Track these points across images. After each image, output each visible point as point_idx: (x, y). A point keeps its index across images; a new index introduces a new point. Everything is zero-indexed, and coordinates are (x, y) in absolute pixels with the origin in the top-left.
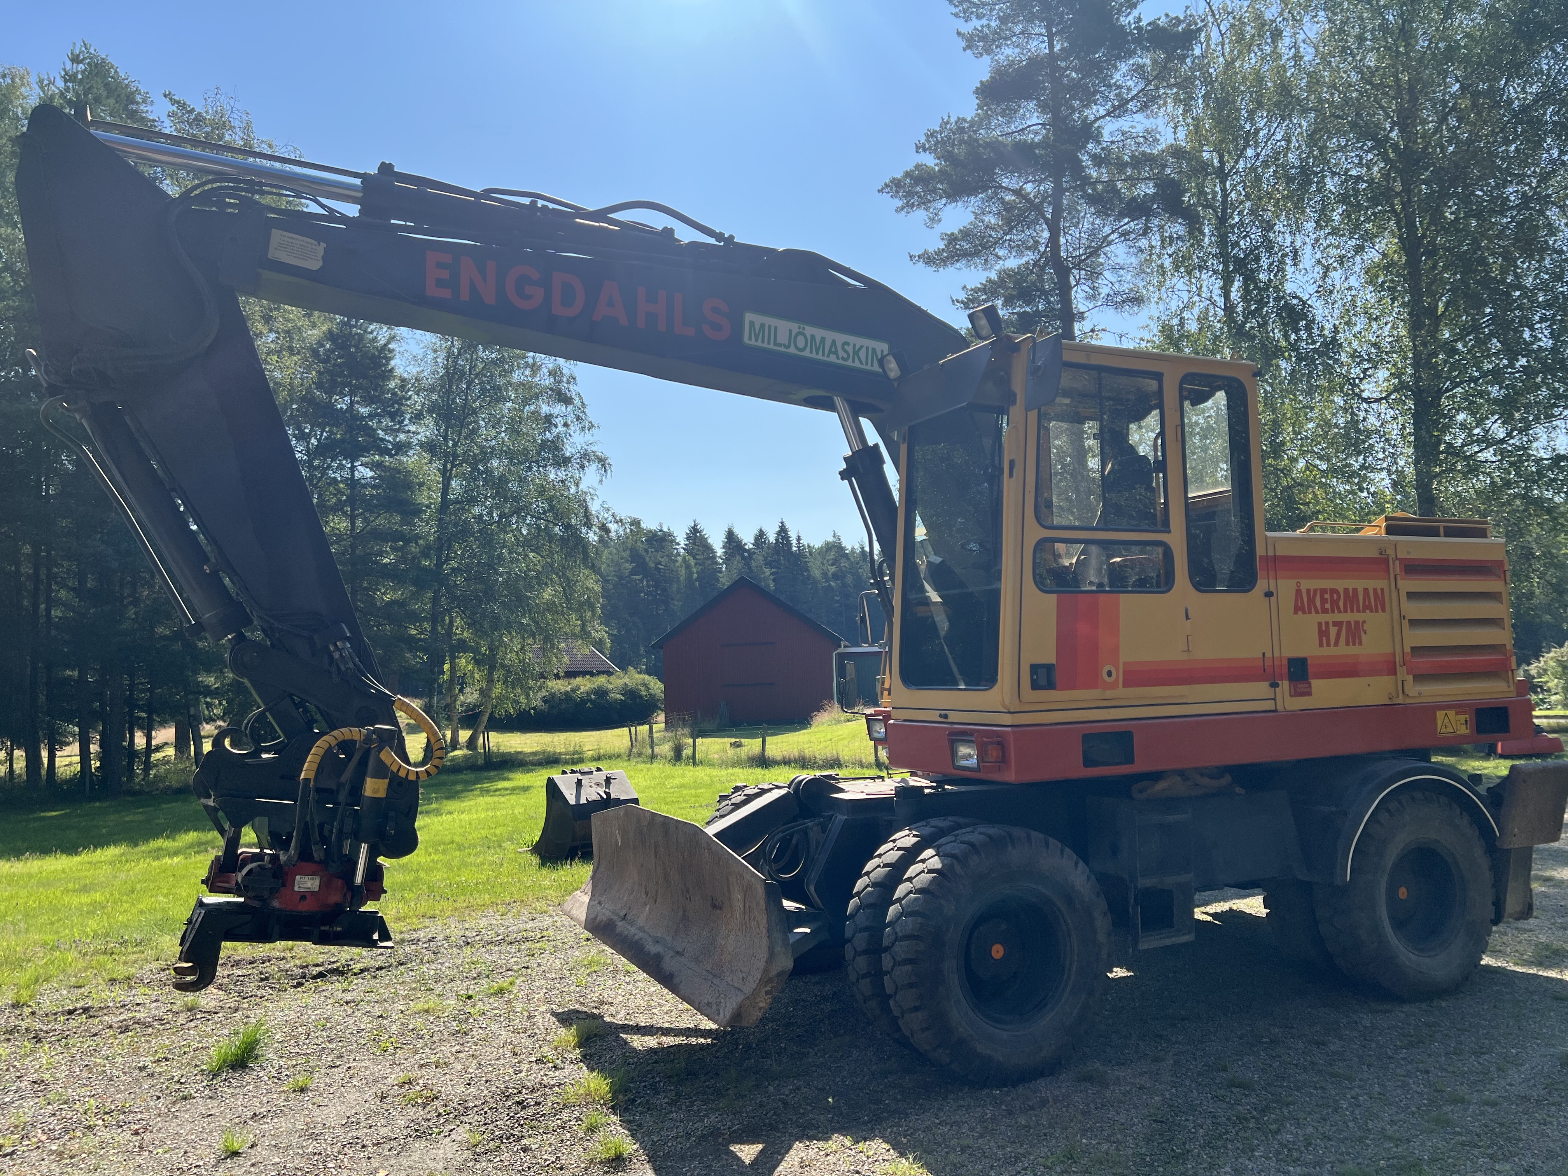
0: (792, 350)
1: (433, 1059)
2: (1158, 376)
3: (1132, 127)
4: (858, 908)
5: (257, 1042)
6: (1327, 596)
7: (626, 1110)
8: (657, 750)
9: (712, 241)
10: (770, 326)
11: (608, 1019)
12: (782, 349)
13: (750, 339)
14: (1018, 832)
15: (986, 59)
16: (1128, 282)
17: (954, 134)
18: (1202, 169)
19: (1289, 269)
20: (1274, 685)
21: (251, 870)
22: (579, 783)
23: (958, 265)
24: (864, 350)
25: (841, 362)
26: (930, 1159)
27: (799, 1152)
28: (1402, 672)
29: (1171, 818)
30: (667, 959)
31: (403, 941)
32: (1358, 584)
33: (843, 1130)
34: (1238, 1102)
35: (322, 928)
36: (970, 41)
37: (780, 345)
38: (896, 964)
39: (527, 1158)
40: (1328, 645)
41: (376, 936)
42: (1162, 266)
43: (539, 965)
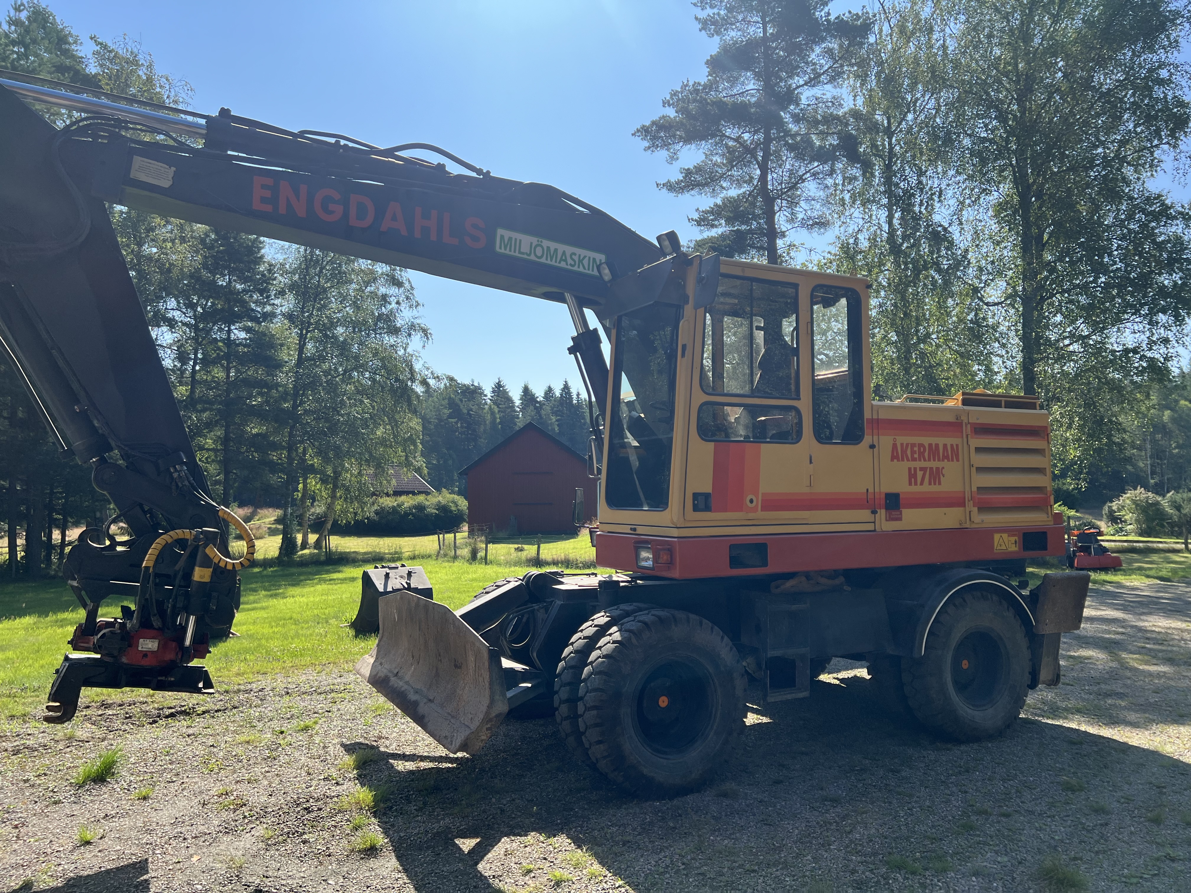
0: (533, 257)
1: (247, 777)
2: (796, 286)
3: (823, 94)
4: (564, 669)
5: (114, 762)
6: (916, 449)
7: (385, 814)
8: (459, 552)
9: (474, 175)
10: (516, 239)
11: (382, 749)
12: (525, 256)
13: (500, 248)
14: (680, 615)
15: (717, 38)
16: (818, 210)
17: (691, 94)
18: (873, 128)
19: (937, 205)
20: (874, 512)
21: (104, 634)
22: (387, 576)
23: (692, 192)
24: (586, 259)
25: (569, 267)
26: (599, 850)
27: (505, 844)
28: (970, 506)
29: (794, 607)
30: (421, 704)
31: (239, 691)
32: (940, 441)
33: (540, 830)
34: (827, 811)
35: (159, 678)
36: (705, 24)
37: (523, 253)
38: (587, 709)
39: (305, 848)
40: (916, 484)
41: (201, 685)
42: (843, 199)
43: (339, 710)
